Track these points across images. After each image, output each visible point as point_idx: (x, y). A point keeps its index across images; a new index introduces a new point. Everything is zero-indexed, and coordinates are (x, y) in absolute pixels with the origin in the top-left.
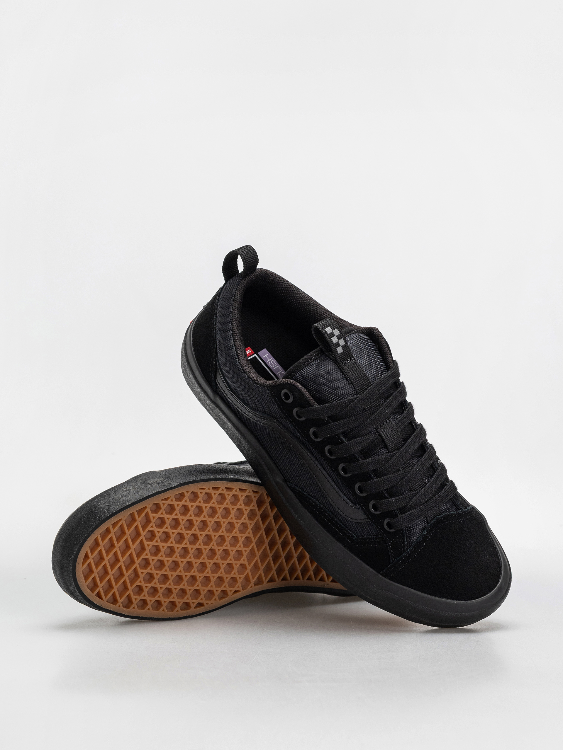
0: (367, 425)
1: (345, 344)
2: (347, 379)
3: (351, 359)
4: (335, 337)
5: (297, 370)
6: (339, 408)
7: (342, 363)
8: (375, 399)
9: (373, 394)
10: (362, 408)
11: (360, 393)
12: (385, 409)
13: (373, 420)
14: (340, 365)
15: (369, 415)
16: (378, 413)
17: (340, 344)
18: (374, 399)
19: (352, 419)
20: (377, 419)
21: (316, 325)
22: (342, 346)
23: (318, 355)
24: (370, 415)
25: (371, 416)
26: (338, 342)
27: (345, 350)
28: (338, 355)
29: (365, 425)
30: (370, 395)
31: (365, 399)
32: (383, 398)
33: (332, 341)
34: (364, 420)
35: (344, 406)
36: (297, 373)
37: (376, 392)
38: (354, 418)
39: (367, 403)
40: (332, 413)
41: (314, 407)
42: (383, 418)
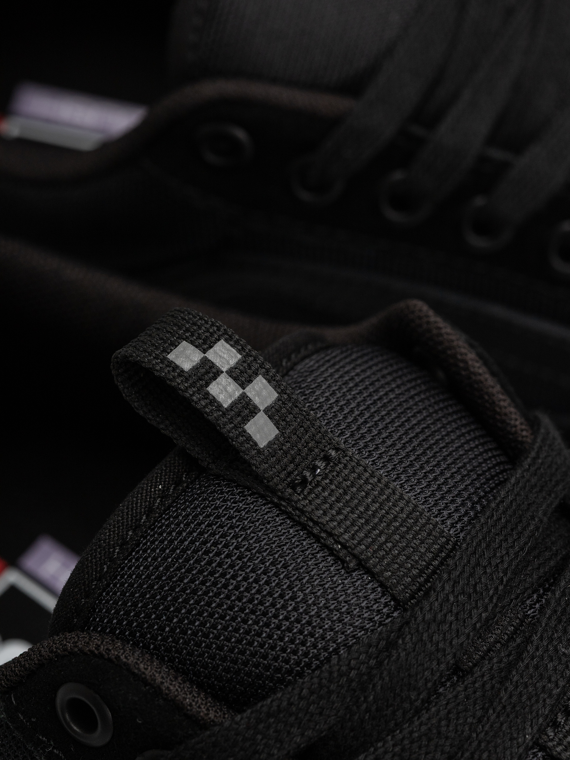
0: (489, 742)
1: (279, 399)
2: (332, 552)
3: (327, 459)
4: (224, 380)
5: (100, 579)
6: (334, 697)
7: (288, 485)
8: (490, 608)
9: (475, 586)
10: (443, 666)
11: (412, 597)
12: (551, 639)
13: (514, 707)
14: (281, 498)
15: (488, 687)
16: (527, 667)
17: (257, 401)
18: (486, 610)
19: (411, 732)
20: (529, 699)
21: (122, 352)
22: (266, 411)
23: (178, 483)
24: (493, 687)
25: (500, 689)
26: (244, 396)
27: (288, 424)
28: (260, 452)
29: (480, 743)
30: (463, 593)
31: (443, 622)
32: (530, 591)
33: (213, 401)
34: (469, 720)
35: (354, 684)
36: (101, 594)
37: (485, 573)
38: (417, 723)
39: (458, 636)
40: (309, 733)
41: (217, 729)
42: (557, 686)
